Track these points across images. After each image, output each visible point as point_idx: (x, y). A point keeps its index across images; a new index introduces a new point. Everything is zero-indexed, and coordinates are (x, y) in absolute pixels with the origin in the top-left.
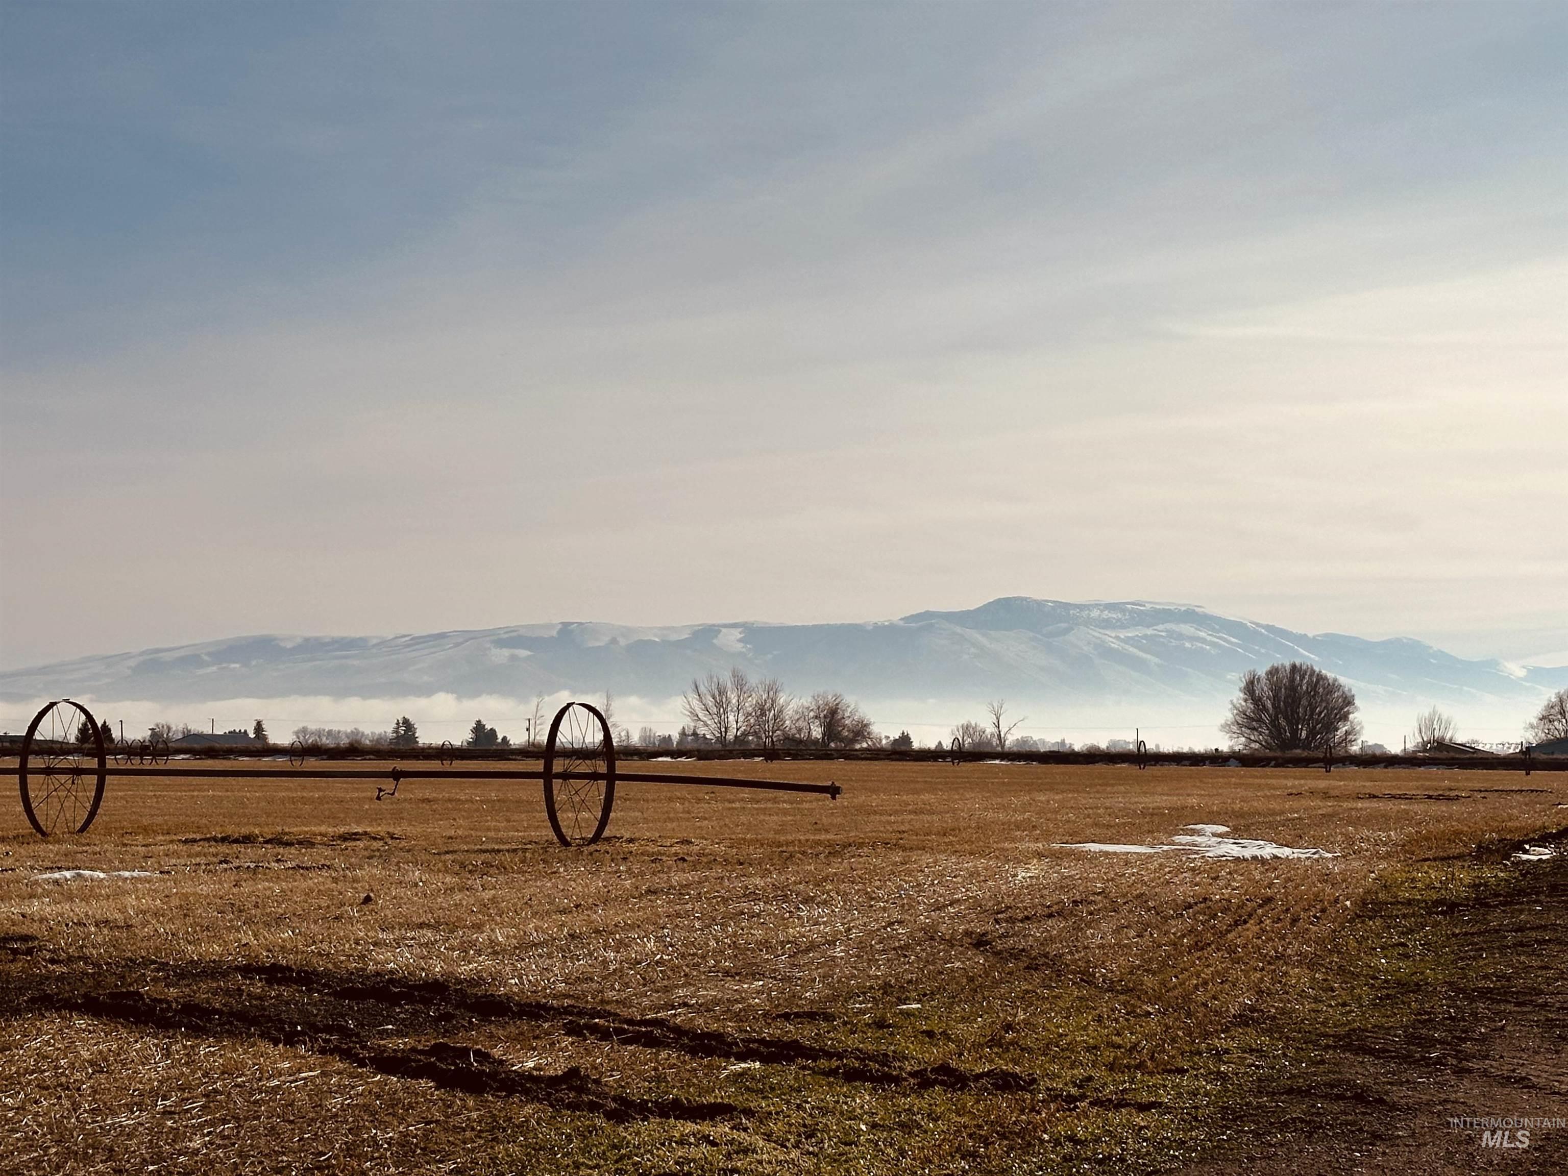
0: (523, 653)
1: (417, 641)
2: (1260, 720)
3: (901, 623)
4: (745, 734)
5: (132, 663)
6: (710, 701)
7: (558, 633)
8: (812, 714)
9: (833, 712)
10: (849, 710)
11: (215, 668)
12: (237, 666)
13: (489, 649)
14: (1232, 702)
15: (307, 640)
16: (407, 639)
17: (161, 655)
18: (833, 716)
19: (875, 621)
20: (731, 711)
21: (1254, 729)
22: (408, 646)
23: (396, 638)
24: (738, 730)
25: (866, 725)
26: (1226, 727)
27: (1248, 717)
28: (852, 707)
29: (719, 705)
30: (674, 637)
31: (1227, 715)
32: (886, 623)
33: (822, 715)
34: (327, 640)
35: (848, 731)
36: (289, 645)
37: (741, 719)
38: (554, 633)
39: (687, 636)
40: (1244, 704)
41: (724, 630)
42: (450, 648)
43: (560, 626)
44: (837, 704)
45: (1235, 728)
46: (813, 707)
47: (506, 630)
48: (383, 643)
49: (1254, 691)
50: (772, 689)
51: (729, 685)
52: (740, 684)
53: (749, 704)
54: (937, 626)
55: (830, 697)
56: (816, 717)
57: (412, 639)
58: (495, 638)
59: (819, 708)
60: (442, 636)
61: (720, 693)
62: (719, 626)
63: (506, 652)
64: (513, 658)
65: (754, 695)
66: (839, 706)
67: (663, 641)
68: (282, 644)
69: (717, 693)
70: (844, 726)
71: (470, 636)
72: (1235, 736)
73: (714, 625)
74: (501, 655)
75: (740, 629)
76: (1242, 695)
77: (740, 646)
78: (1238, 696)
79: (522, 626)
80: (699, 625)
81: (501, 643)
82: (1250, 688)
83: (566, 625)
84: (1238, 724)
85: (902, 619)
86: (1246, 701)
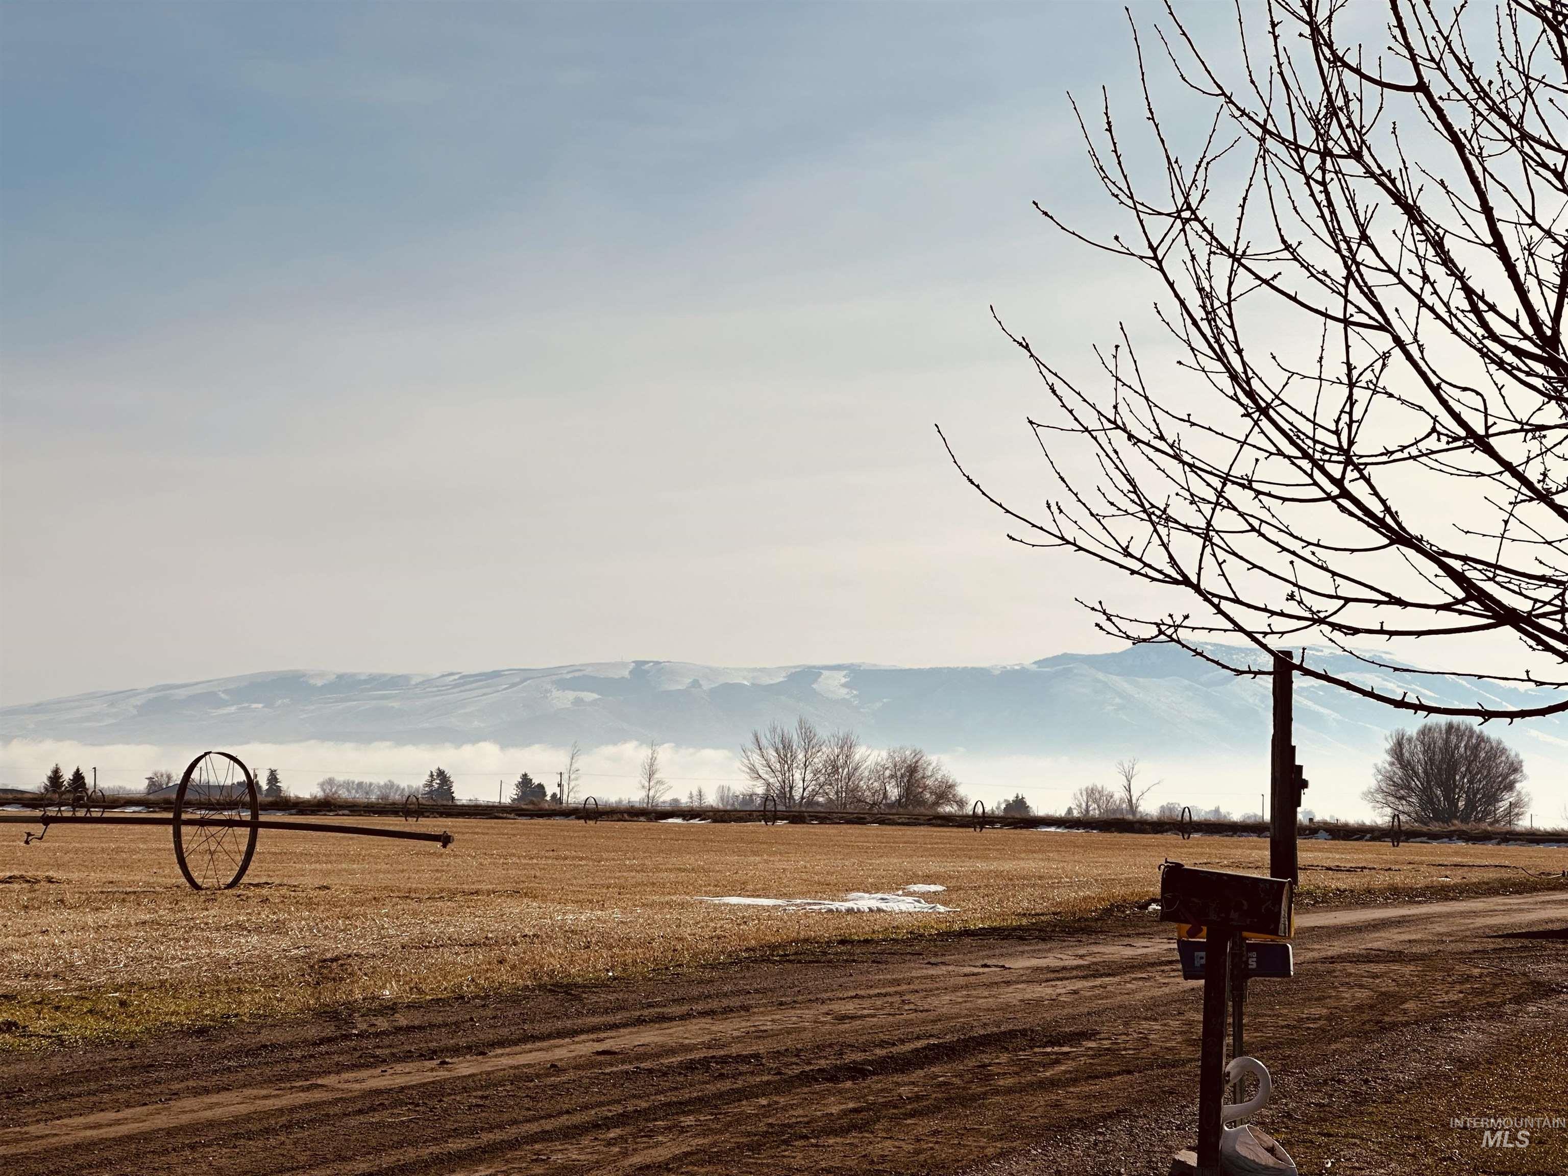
0: (589, 696)
1: (466, 681)
2: (1408, 788)
3: (1034, 667)
4: (815, 793)
5: (138, 701)
6: (772, 755)
7: (631, 672)
8: (888, 773)
9: (912, 770)
10: (931, 768)
11: (233, 709)
12: (260, 706)
13: (550, 691)
14: (1375, 765)
15: (340, 677)
16: (456, 677)
17: (172, 692)
18: (911, 775)
19: (1004, 664)
20: (797, 767)
21: (1402, 798)
22: (455, 686)
23: (443, 676)
24: (804, 789)
25: (951, 787)
26: (1369, 795)
27: (1395, 784)
28: (934, 764)
29: (783, 760)
30: (766, 681)
31: (1371, 781)
32: (1017, 667)
33: (899, 774)
34: (363, 678)
35: (931, 793)
36: (319, 683)
37: (809, 776)
38: (626, 673)
39: (781, 679)
40: (1389, 768)
41: (826, 673)
42: (505, 689)
43: (633, 664)
44: (917, 762)
45: (1379, 797)
46: (890, 765)
47: (569, 669)
48: (428, 682)
49: (1402, 755)
50: (847, 745)
51: (795, 737)
52: (808, 738)
53: (818, 761)
54: (1075, 671)
55: (908, 753)
56: (891, 777)
57: (459, 678)
58: (555, 678)
59: (895, 766)
60: (496, 674)
61: (784, 747)
62: (819, 668)
63: (571, 695)
64: (578, 701)
65: (824, 749)
66: (919, 764)
67: (753, 684)
68: (312, 682)
69: (781, 746)
70: (925, 787)
71: (526, 675)
72: (1379, 805)
73: (814, 667)
74: (564, 699)
75: (845, 672)
76: (1389, 758)
77: (844, 691)
78: (1383, 759)
79: (588, 665)
80: (795, 667)
81: (564, 685)
82: (1398, 750)
83: (639, 664)
84: (1383, 791)
85: (1035, 663)
86: (1392, 764)
